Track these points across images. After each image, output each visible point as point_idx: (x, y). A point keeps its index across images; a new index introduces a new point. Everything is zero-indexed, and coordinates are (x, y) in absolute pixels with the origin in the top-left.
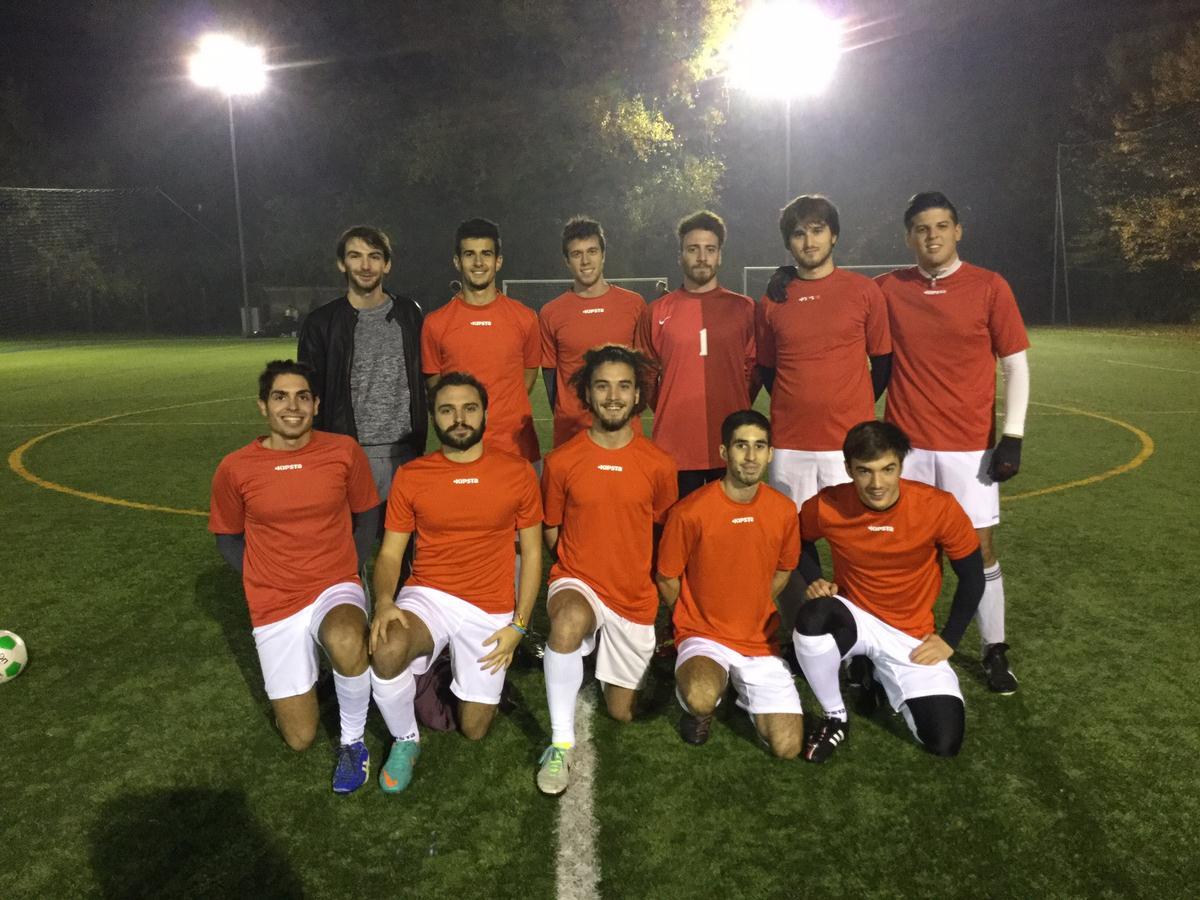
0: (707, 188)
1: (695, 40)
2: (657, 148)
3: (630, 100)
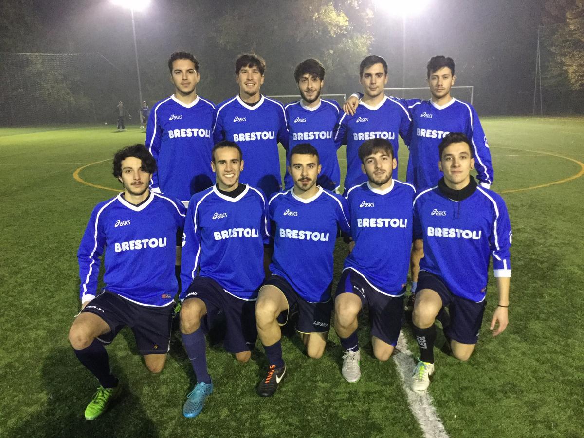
0: (365, 49)
2: (341, 30)
3: (327, 5)
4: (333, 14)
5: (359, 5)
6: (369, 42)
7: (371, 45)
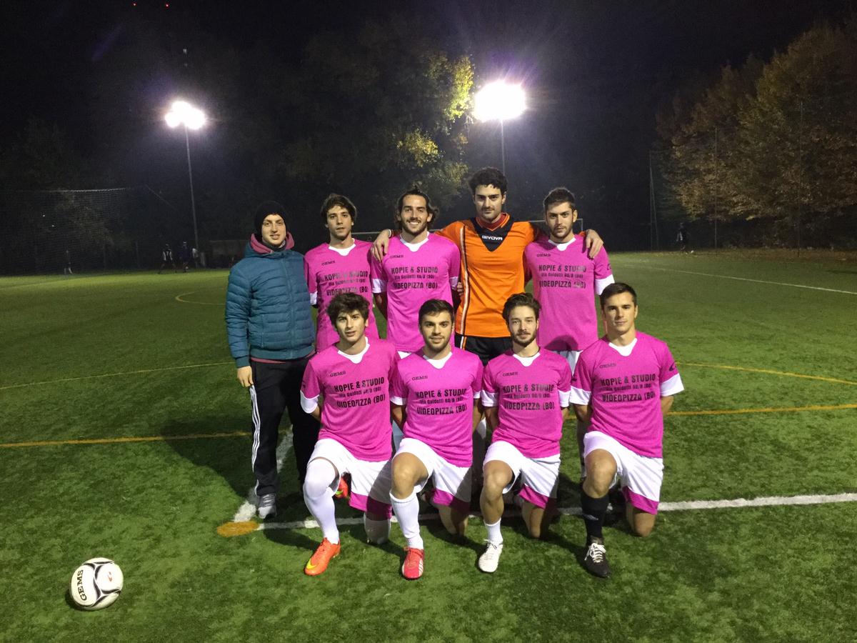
0: (457, 180)
1: (449, 99)
2: (430, 159)
3: (413, 132)
5: (450, 131)
6: (462, 172)
7: (465, 175)
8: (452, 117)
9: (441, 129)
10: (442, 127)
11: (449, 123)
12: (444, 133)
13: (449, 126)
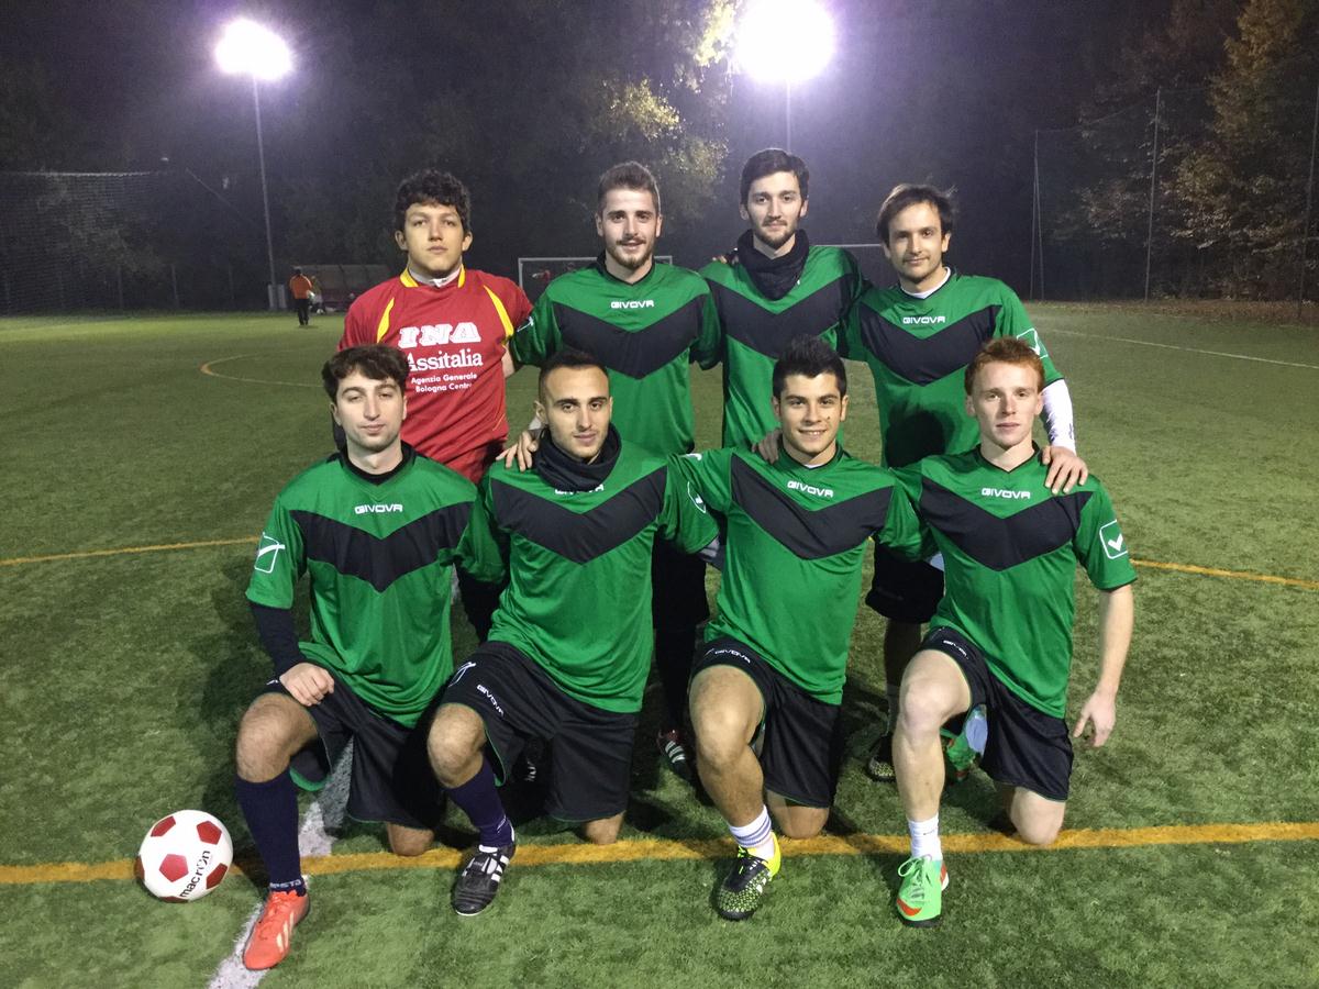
0: (711, 170)
1: (698, 30)
2: (664, 131)
3: (638, 86)
4: (650, 103)
5: (701, 86)
6: (720, 156)
7: (725, 162)
8: (703, 61)
9: (684, 83)
10: (685, 79)
11: (697, 71)
12: (690, 90)
13: (698, 77)
